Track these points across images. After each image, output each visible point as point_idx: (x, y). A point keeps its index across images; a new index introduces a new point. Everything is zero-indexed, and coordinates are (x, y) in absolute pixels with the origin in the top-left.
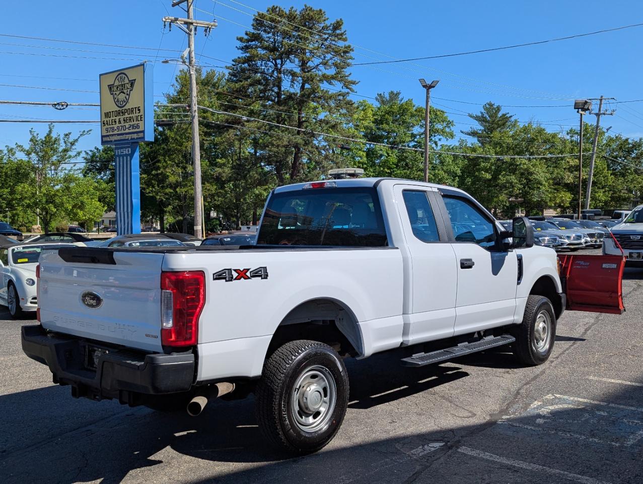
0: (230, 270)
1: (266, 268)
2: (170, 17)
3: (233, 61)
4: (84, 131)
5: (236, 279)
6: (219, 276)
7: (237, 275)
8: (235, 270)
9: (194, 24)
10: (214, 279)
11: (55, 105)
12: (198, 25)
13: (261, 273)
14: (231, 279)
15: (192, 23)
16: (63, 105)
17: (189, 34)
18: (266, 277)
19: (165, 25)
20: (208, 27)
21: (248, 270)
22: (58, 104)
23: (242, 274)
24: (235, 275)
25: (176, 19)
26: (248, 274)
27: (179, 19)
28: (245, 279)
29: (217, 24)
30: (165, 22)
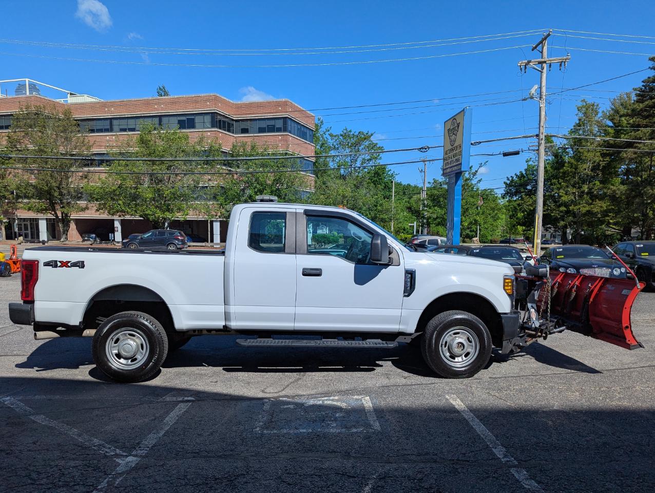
0: (56, 261)
1: (83, 262)
2: (524, 61)
3: (643, 82)
4: (481, 164)
5: (60, 267)
6: (47, 264)
7: (60, 264)
8: (60, 262)
9: (547, 62)
10: (44, 266)
11: (420, 149)
12: (552, 62)
13: (81, 265)
14: (56, 266)
15: (545, 62)
16: (426, 149)
17: (542, 72)
18: (83, 267)
19: (521, 69)
20: (562, 62)
21: (69, 262)
22: (422, 148)
23: (65, 264)
24: (59, 264)
25: (529, 62)
26: (69, 264)
27: (532, 61)
28: (66, 267)
29: (569, 57)
30: (520, 66)
